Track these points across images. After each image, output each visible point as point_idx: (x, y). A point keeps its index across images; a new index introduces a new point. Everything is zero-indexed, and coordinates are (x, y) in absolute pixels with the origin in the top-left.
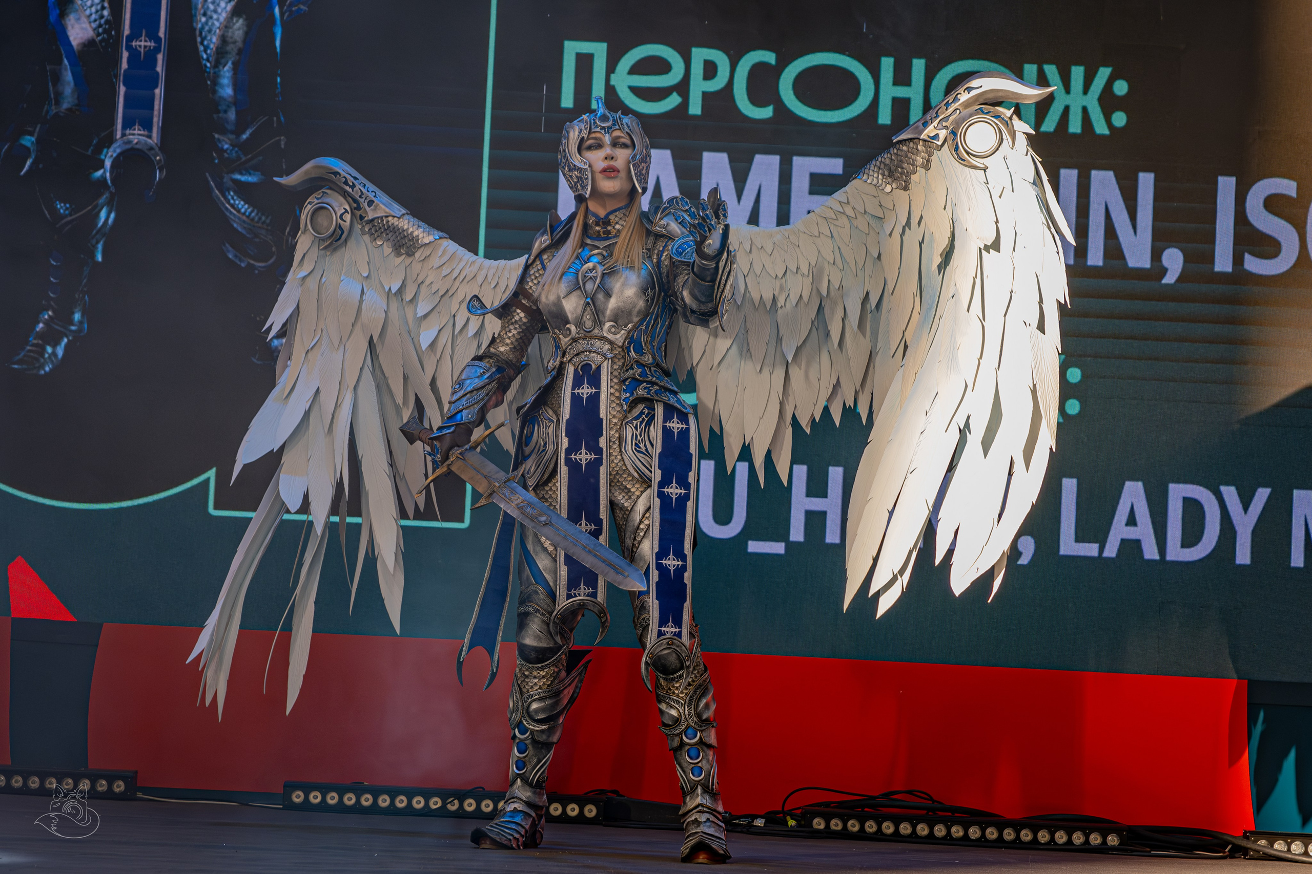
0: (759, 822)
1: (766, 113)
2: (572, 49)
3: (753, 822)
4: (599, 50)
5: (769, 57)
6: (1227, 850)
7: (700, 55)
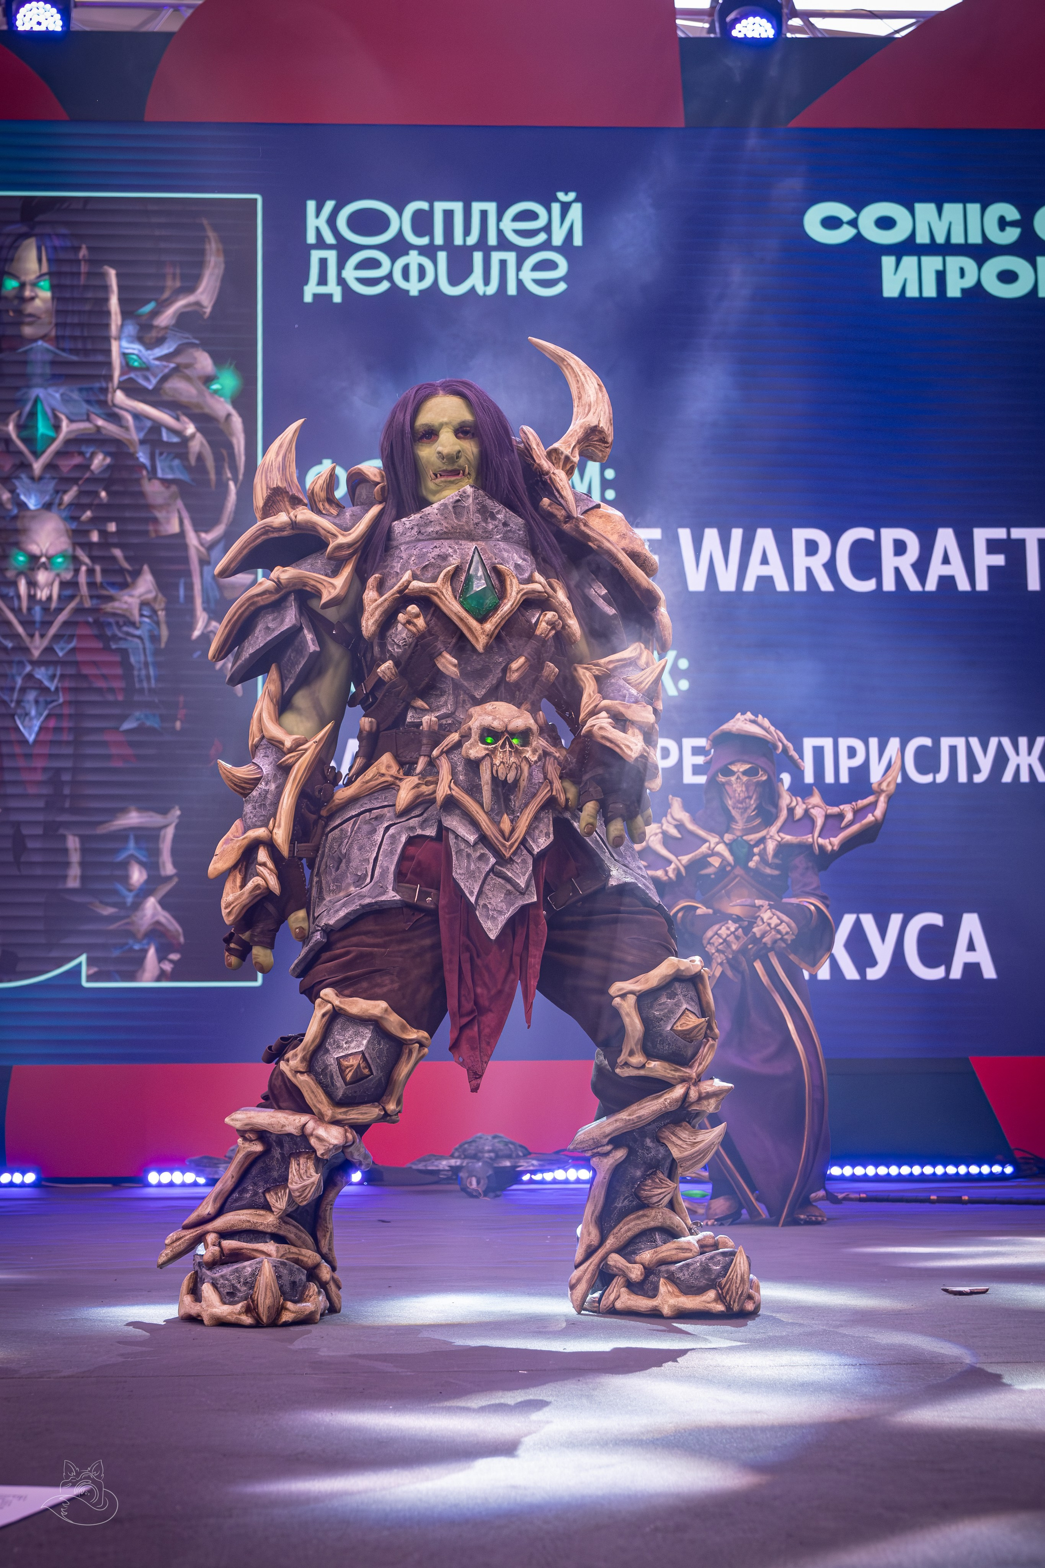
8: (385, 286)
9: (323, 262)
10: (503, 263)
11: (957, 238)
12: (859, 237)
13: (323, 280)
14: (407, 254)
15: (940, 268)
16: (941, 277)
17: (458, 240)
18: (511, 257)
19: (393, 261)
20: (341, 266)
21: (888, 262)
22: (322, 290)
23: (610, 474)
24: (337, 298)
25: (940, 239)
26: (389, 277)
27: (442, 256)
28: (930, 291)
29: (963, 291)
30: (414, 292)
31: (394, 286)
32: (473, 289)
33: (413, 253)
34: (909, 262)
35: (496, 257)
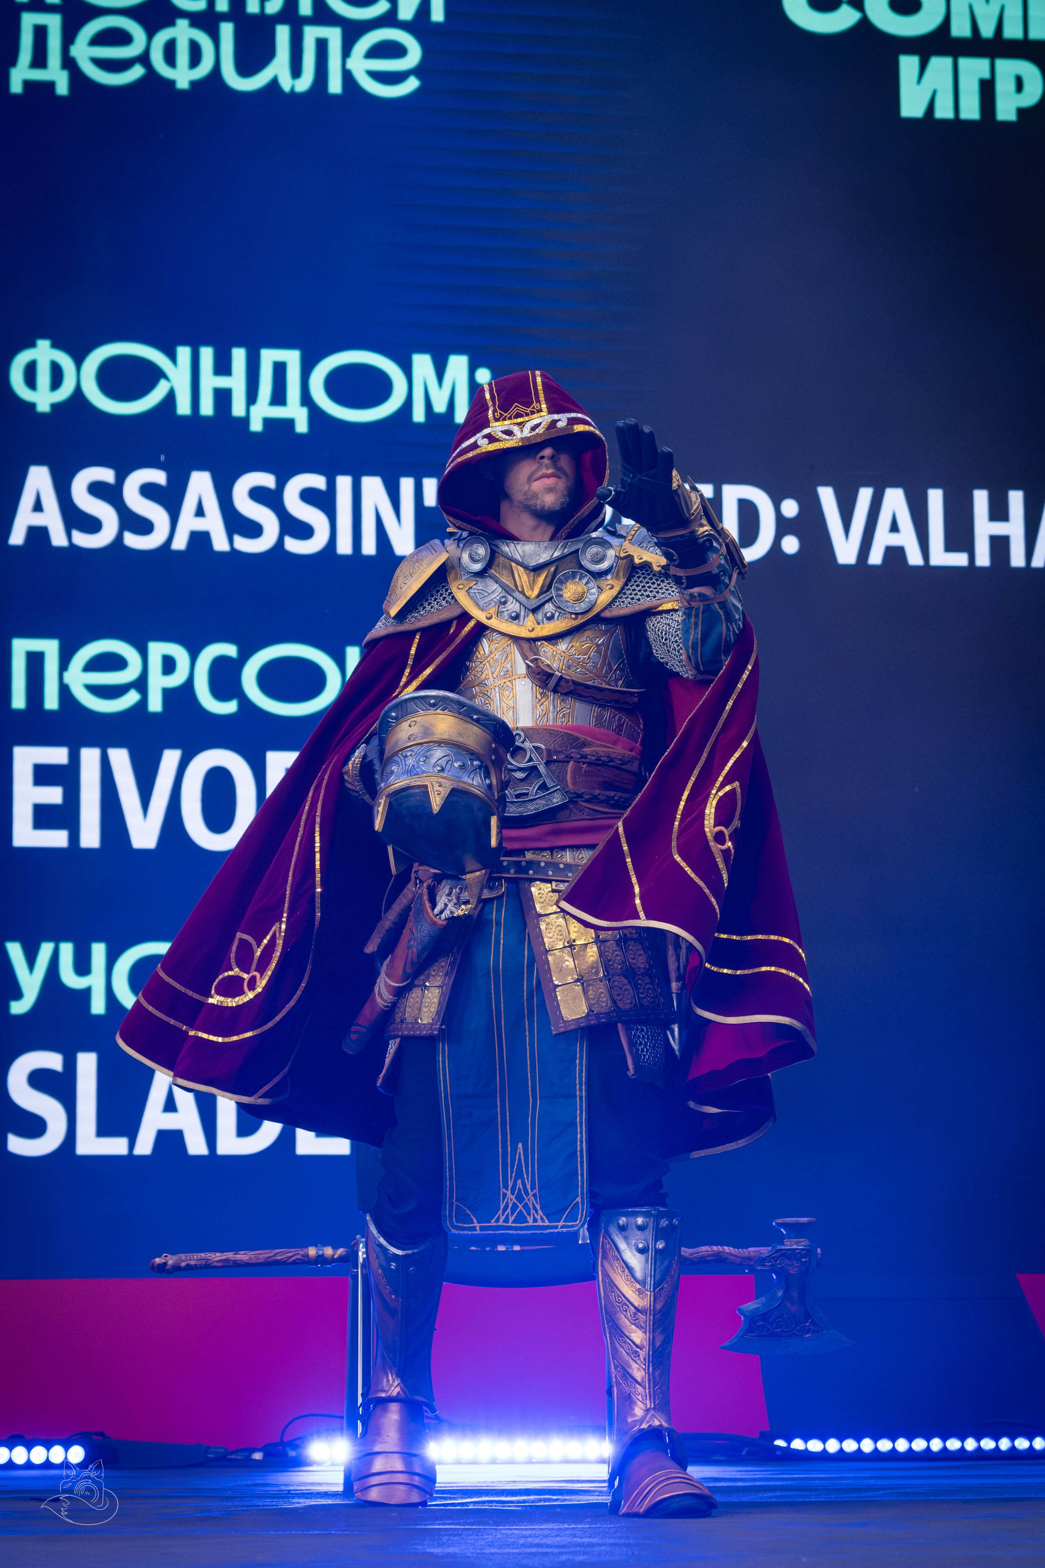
0: (258, 1456)
1: (230, 707)
2: (21, 647)
3: (250, 1455)
4: (50, 648)
5: (230, 650)
6: (744, 1453)
7: (157, 650)
8: (137, 72)
9: (40, 33)
10: (322, 45)
11: (1013, 31)
12: (865, 24)
13: (39, 60)
14: (172, 24)
15: (987, 75)
16: (987, 89)
17: (252, 6)
18: (334, 35)
19: (151, 34)
20: (69, 37)
21: (908, 64)
22: (38, 75)
23: (484, 376)
24: (62, 88)
25: (987, 31)
26: (144, 59)
27: (227, 30)
28: (971, 110)
29: (1021, 112)
30: (183, 84)
31: (151, 73)
32: (274, 83)
33: (182, 24)
34: (940, 65)
35: (311, 34)
